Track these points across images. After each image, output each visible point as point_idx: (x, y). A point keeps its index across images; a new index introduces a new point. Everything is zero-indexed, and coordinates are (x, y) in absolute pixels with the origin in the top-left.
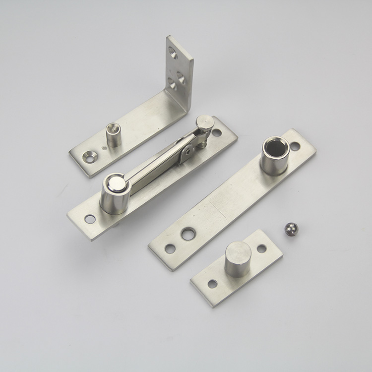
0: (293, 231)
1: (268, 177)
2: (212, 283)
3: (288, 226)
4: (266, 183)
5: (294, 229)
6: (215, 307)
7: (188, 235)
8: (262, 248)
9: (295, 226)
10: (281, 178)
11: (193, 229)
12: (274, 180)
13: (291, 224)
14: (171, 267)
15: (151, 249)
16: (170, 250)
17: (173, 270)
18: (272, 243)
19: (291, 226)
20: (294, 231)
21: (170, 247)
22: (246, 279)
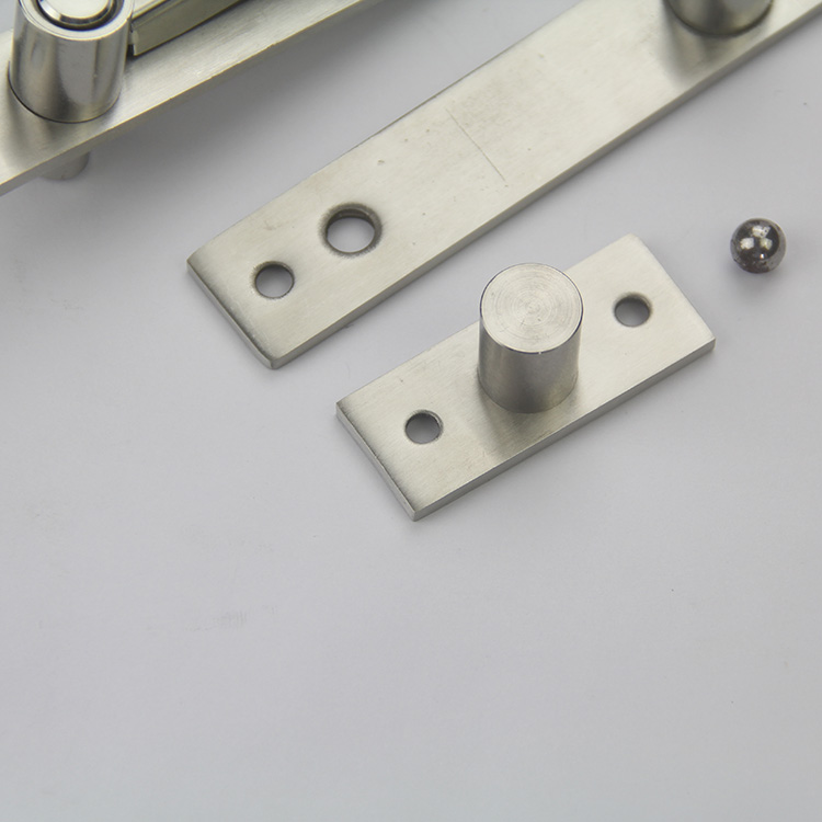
0: (763, 250)
1: (689, 38)
2: (423, 425)
3: (744, 232)
4: (679, 61)
5: (766, 243)
6: (424, 514)
7: (352, 236)
8: (633, 308)
9: (774, 234)
10: (741, 46)
11: (372, 212)
12: (710, 54)
13: (757, 222)
14: (270, 351)
15: (199, 275)
16: (275, 286)
17: (277, 364)
18: (676, 294)
19: (758, 231)
20: (770, 253)
21: (273, 274)
22: (556, 421)
